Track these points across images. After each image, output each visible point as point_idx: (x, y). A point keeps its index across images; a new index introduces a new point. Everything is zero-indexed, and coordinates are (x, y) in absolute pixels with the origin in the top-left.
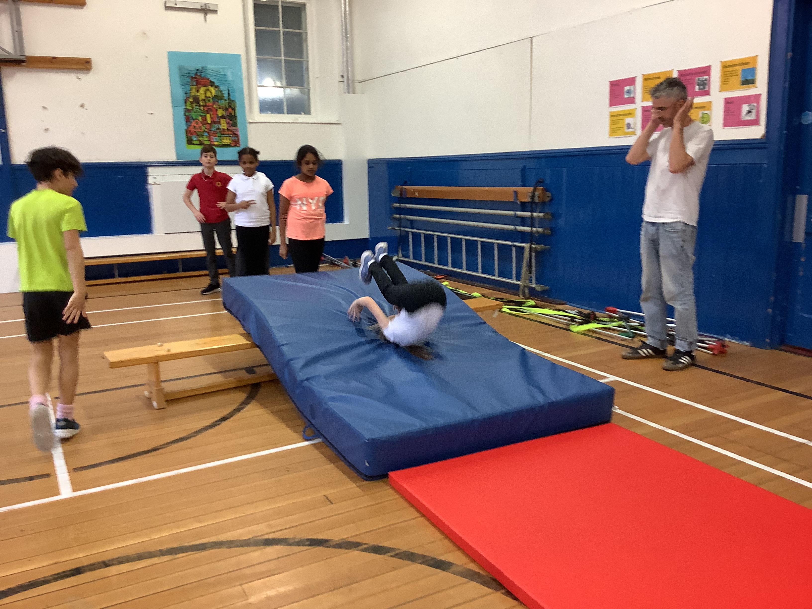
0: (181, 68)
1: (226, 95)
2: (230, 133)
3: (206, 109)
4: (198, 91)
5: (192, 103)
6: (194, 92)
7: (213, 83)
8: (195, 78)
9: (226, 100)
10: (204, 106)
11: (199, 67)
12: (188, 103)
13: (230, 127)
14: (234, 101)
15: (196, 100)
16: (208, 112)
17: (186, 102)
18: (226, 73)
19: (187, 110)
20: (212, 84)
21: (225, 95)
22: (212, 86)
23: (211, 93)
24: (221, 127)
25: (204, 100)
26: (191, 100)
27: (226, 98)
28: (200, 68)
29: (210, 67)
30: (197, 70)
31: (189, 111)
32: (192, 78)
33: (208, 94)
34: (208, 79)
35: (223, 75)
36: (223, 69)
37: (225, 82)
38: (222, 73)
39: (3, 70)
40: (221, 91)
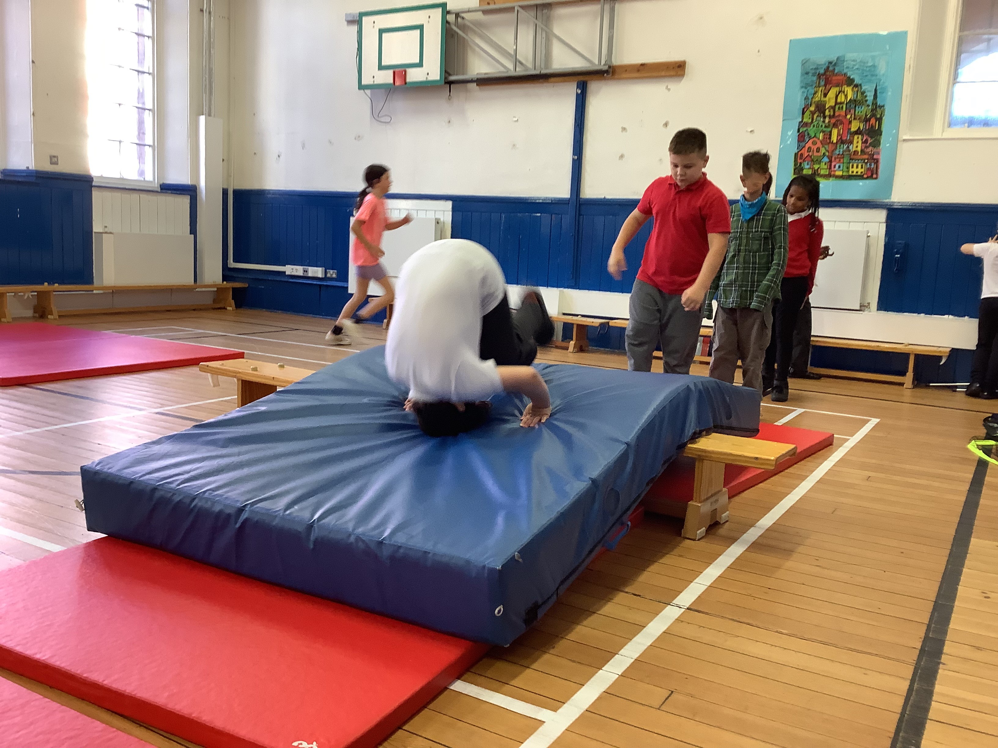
0: (804, 63)
1: (870, 98)
2: (866, 157)
3: (833, 121)
4: (825, 95)
5: (813, 113)
6: (819, 97)
7: (853, 80)
8: (823, 75)
9: (868, 106)
10: (830, 117)
11: (833, 57)
12: (807, 113)
13: (867, 147)
14: (882, 106)
15: (821, 108)
16: (835, 125)
17: (803, 113)
18: (876, 64)
19: (803, 124)
20: (850, 82)
21: (867, 98)
22: (849, 85)
23: (846, 96)
24: (853, 148)
25: (833, 108)
26: (812, 108)
27: (870, 102)
28: (835, 59)
29: (850, 56)
30: (830, 63)
31: (806, 125)
32: (819, 76)
33: (842, 98)
34: (845, 74)
35: (870, 66)
36: (873, 58)
37: (874, 78)
38: (870, 64)
39: (589, 85)
40: (863, 93)
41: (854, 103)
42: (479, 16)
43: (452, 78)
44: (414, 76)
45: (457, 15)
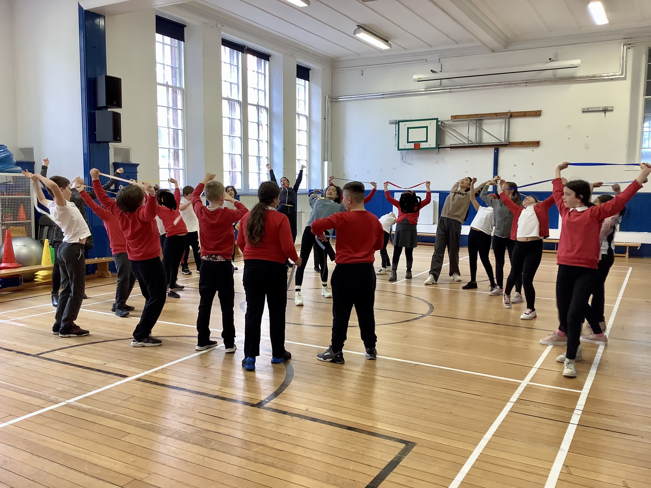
39: (499, 149)
42: (451, 123)
43: (440, 146)
44: (423, 145)
45: (442, 122)
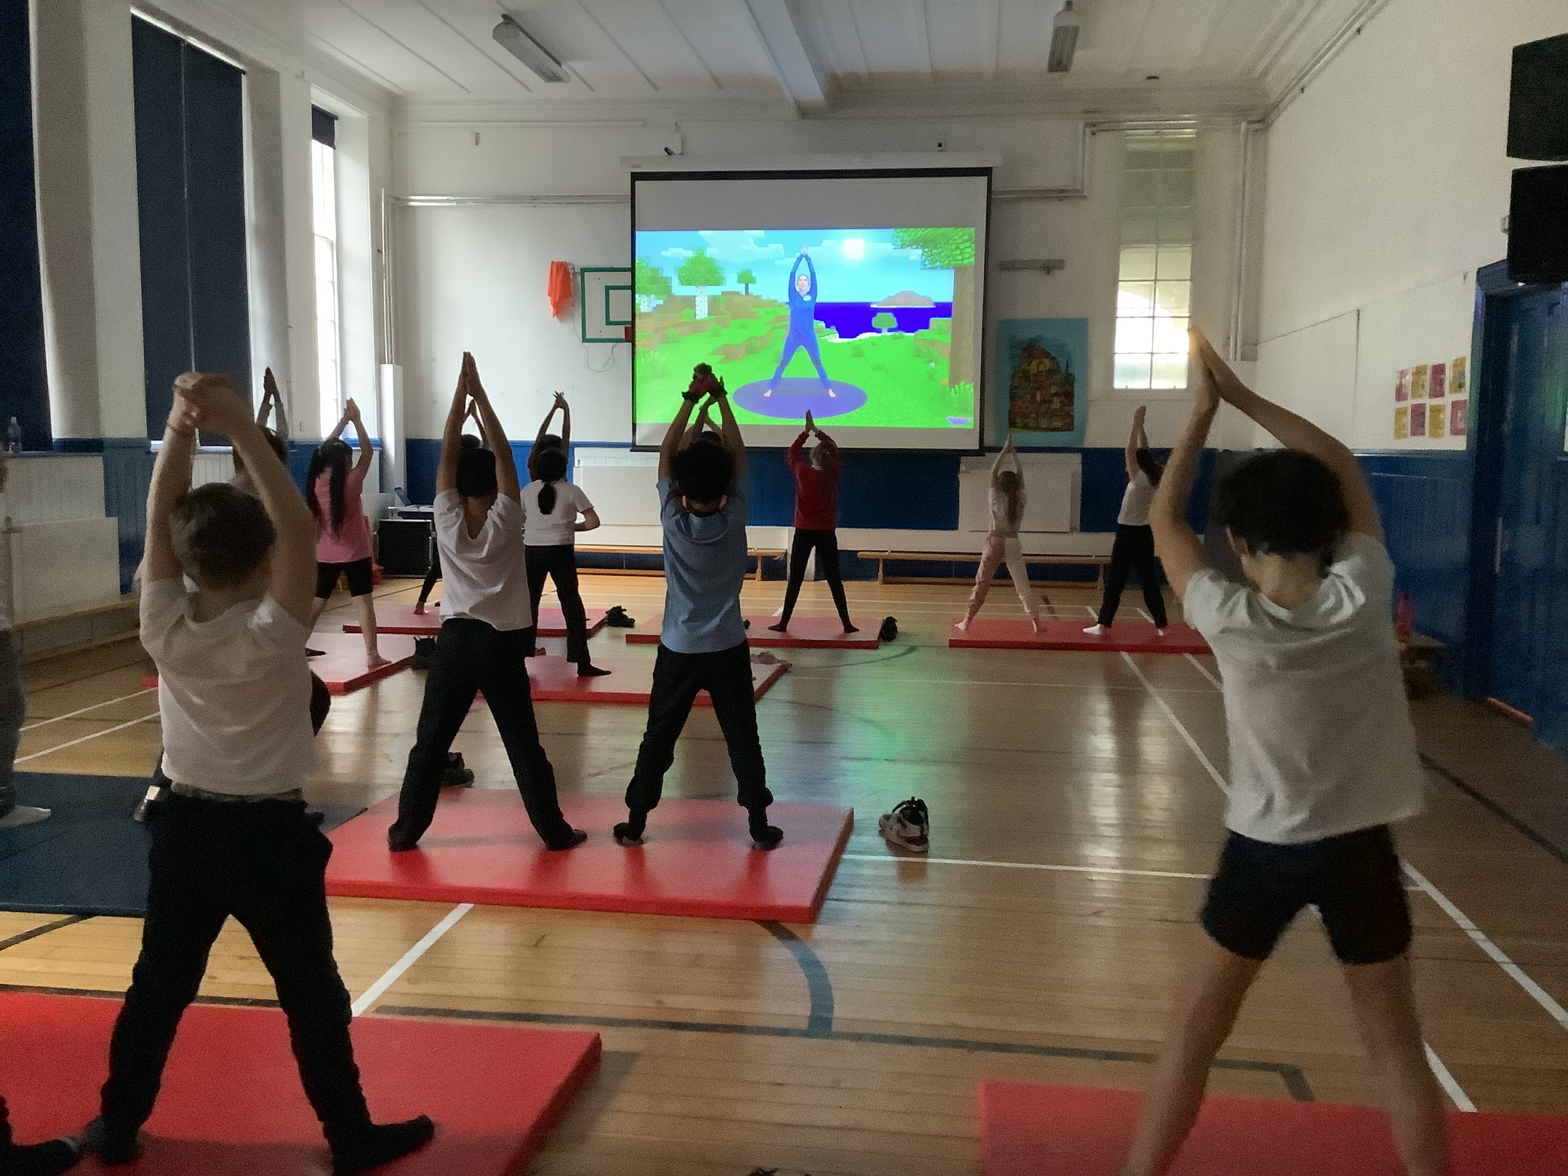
0: (1011, 339)
1: (1063, 368)
2: (1063, 413)
3: (1036, 385)
4: (1029, 365)
5: (1020, 379)
6: (1024, 366)
7: (1050, 354)
8: (1027, 349)
9: (1062, 374)
10: (1034, 382)
12: (1016, 379)
13: (1063, 406)
14: (1073, 376)
15: (1026, 375)
16: (1038, 389)
17: (1013, 378)
18: (1066, 342)
19: (1013, 387)
20: (1047, 355)
22: (1047, 358)
23: (1045, 367)
24: (1053, 407)
25: (1036, 375)
26: (1020, 375)
27: (1063, 371)
28: (1035, 337)
29: (1048, 335)
30: (1031, 340)
31: (1016, 388)
32: (1024, 350)
33: (1042, 368)
34: (1044, 350)
35: (1062, 344)
36: (1064, 337)
37: (1066, 352)
40: (1058, 364)
41: (1052, 372)
